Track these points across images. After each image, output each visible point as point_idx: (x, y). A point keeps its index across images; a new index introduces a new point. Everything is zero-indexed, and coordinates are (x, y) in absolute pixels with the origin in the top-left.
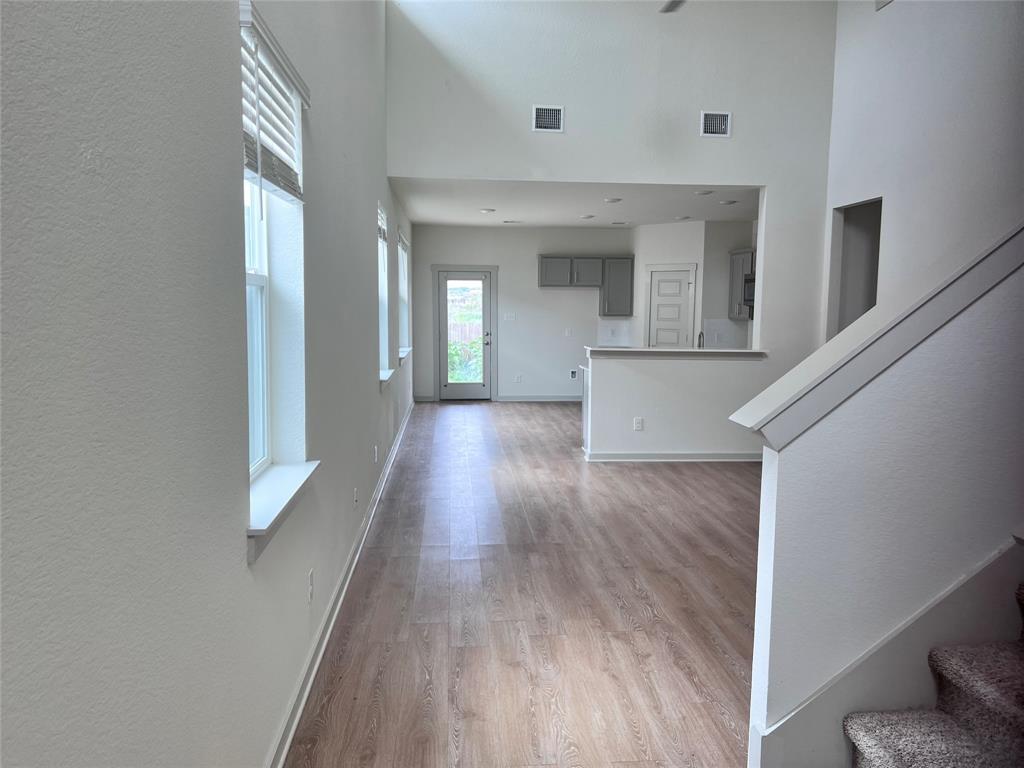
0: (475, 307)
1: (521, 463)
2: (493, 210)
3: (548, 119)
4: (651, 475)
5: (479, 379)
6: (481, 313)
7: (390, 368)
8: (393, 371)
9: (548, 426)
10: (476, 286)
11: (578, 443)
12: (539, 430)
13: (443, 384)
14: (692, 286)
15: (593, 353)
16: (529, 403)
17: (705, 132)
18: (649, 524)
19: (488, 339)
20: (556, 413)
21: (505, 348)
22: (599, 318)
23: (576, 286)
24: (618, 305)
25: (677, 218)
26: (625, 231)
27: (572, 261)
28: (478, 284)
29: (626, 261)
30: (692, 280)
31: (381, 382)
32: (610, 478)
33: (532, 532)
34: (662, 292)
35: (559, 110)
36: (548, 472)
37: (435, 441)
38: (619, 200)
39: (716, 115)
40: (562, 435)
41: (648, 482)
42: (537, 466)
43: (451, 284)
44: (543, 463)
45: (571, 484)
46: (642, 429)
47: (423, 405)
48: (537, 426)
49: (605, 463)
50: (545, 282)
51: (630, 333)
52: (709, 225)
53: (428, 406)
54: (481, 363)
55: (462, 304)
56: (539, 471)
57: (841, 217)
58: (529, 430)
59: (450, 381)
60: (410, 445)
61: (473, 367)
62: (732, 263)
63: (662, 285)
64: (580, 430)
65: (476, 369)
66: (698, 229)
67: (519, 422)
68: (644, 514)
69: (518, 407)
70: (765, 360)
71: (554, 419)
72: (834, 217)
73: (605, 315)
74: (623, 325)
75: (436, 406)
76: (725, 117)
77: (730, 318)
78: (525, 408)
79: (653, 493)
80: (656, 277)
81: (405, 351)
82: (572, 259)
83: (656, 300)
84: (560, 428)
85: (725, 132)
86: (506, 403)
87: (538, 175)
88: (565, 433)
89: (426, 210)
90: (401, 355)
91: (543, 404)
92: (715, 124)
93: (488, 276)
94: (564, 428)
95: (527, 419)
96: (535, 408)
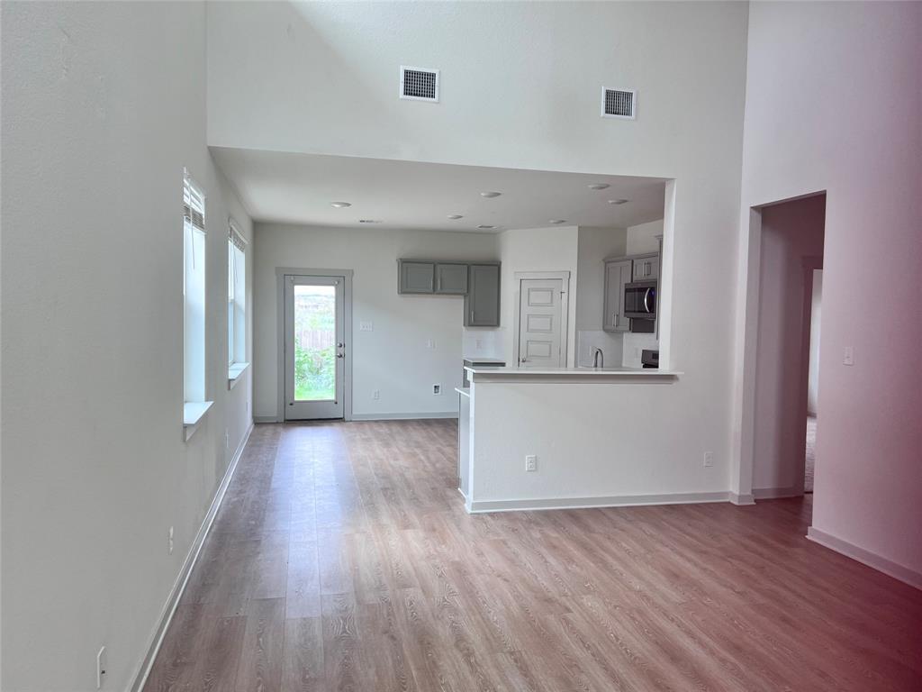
0: (328, 312)
1: (385, 520)
2: (349, 205)
3: (419, 84)
4: (555, 535)
5: (331, 397)
6: (333, 318)
7: (207, 400)
8: (211, 403)
9: (414, 455)
10: (328, 292)
11: (454, 483)
12: (403, 462)
13: (289, 402)
14: (565, 296)
15: (475, 376)
16: (387, 422)
17: (606, 112)
18: (582, 641)
19: (341, 350)
20: (418, 435)
21: (361, 360)
22: (463, 328)
23: (439, 294)
24: (484, 314)
25: (552, 221)
26: (489, 235)
27: (434, 266)
28: (330, 291)
29: (493, 268)
30: (564, 289)
31: (186, 427)
32: (504, 542)
33: (414, 673)
34: (532, 301)
35: (434, 75)
36: (421, 534)
37: (274, 485)
38: (499, 194)
39: (619, 93)
40: (430, 468)
41: (555, 547)
42: (406, 525)
43: (297, 288)
44: (414, 519)
45: (457, 559)
46: (536, 470)
47: (264, 428)
48: (399, 457)
49: (490, 514)
50: (406, 288)
51: (497, 345)
52: (582, 231)
53: (271, 427)
54: (333, 372)
55: (316, 310)
56: (410, 534)
57: (758, 217)
58: (392, 462)
59: (296, 399)
60: (241, 492)
61: (325, 376)
62: (607, 271)
63: (532, 293)
64: (455, 462)
65: (328, 378)
66: (571, 234)
67: (379, 451)
68: (569, 616)
69: (376, 427)
70: (675, 384)
71: (418, 445)
72: (751, 216)
73: (471, 325)
74: (488, 335)
75: (280, 429)
76: (629, 95)
77: (605, 330)
78: (384, 430)
79: (567, 570)
80: (526, 286)
81: (239, 367)
82: (435, 264)
83: (526, 310)
84: (428, 458)
85: (628, 113)
86: (361, 422)
87: (407, 154)
88: (434, 465)
89: (269, 201)
90: (232, 374)
91: (403, 423)
92: (617, 103)
93: (341, 280)
94: (433, 458)
95: (387, 445)
96: (395, 428)
